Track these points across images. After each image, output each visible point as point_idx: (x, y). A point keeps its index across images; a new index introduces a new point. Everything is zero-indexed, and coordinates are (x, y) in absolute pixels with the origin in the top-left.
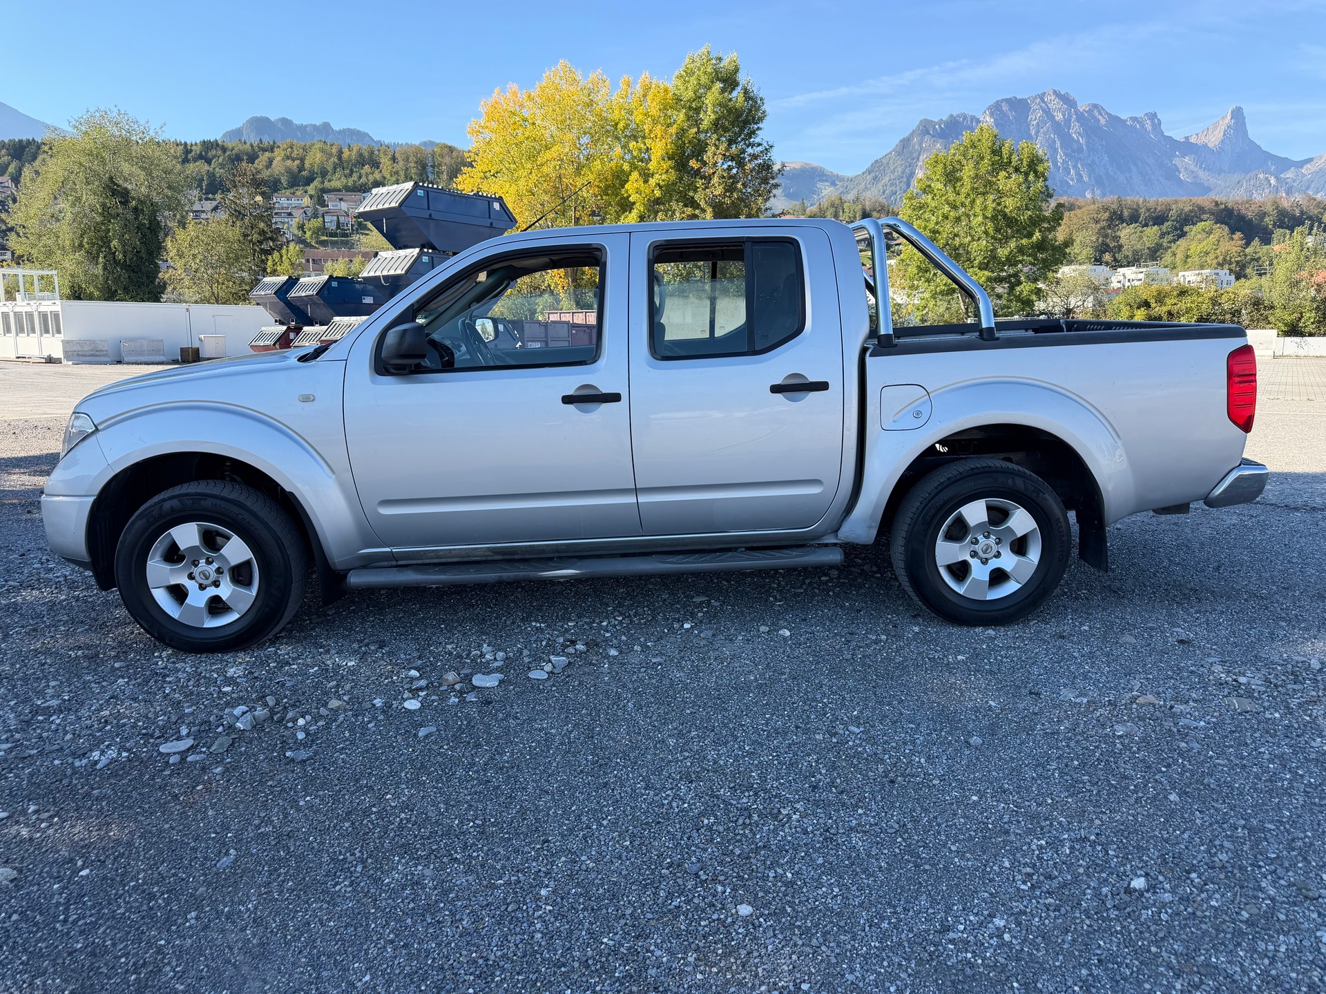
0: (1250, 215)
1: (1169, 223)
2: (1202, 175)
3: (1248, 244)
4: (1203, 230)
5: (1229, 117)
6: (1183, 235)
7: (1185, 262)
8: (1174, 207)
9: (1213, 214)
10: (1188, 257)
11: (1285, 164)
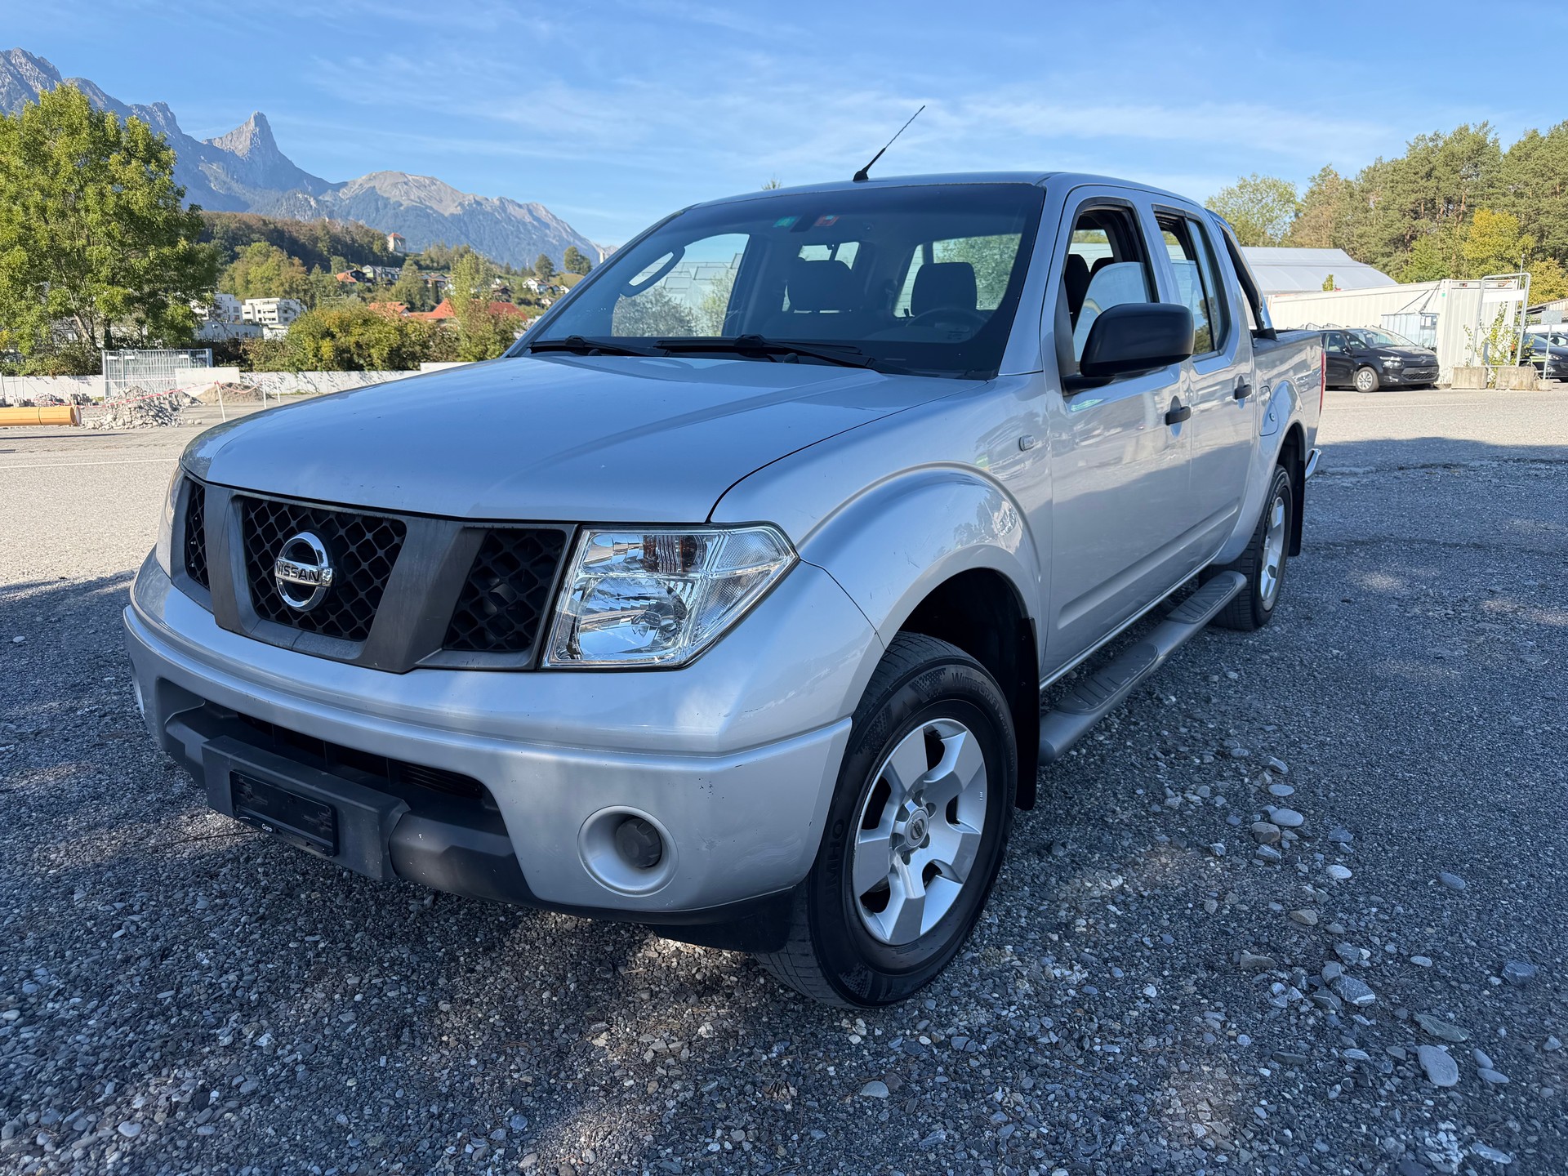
0: (302, 239)
1: (216, 241)
2: (234, 185)
3: (309, 271)
4: (260, 253)
5: (253, 124)
6: (234, 257)
7: (247, 288)
8: (217, 222)
9: (263, 234)
10: (248, 282)
11: (320, 186)
